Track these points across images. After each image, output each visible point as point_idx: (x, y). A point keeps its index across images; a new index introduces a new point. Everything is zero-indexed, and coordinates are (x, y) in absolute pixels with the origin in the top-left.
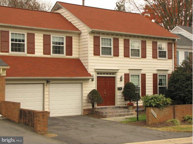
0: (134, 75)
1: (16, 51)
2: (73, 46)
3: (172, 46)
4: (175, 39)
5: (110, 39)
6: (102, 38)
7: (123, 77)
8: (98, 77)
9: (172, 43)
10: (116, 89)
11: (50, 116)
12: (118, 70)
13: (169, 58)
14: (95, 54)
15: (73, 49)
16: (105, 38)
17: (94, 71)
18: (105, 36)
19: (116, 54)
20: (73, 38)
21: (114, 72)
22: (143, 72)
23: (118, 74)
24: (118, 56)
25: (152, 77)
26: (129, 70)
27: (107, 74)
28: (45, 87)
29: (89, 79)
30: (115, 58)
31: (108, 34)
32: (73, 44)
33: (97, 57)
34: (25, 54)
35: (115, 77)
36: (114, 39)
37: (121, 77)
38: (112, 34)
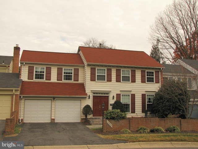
0: (125, 95)
1: (38, 78)
2: (79, 75)
3: (159, 73)
4: (161, 69)
5: (104, 69)
6: (97, 69)
7: (115, 96)
8: (93, 96)
9: (159, 72)
10: (109, 105)
11: (55, 122)
12: (110, 91)
13: (156, 83)
14: (91, 80)
15: (79, 77)
16: (100, 68)
17: (90, 91)
18: (100, 67)
19: (109, 80)
20: (79, 69)
21: (108, 93)
22: (132, 93)
23: (111, 94)
24: (111, 81)
25: (141, 96)
26: (121, 91)
27: (101, 94)
28: (52, 102)
29: (86, 98)
30: (109, 83)
31: (102, 66)
32: (79, 73)
33: (93, 82)
34: (44, 80)
35: (108, 96)
36: (108, 69)
37: (113, 97)
38: (106, 66)
